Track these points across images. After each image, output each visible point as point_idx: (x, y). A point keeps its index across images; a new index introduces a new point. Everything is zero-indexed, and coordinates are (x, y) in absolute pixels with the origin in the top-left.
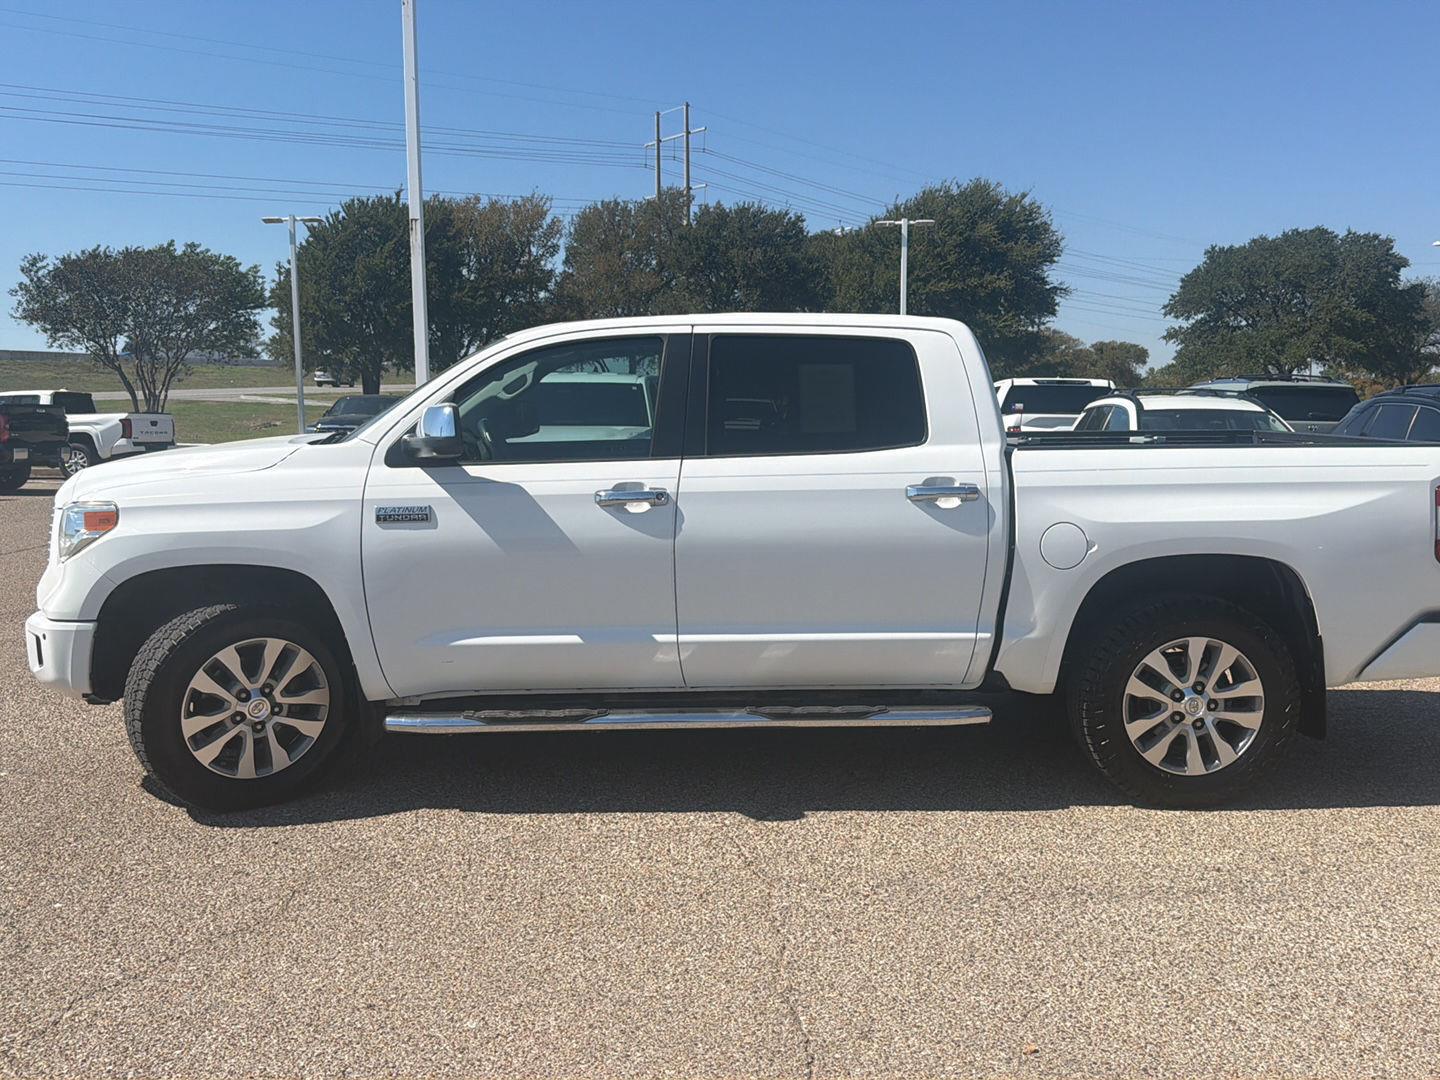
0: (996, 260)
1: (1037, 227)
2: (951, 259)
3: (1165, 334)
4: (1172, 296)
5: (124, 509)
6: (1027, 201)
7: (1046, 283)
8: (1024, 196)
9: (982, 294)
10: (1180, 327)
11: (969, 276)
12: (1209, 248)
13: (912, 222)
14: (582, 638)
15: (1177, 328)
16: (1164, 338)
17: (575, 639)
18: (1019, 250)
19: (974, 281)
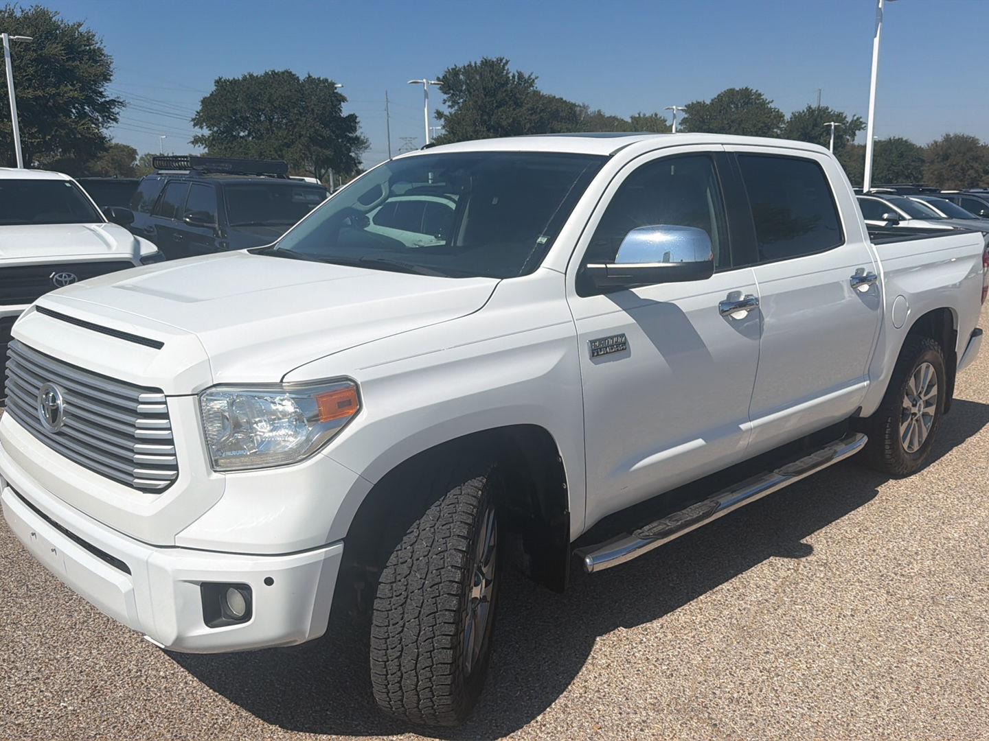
0: (66, 75)
1: (94, 50)
2: (31, 70)
3: (193, 140)
4: (197, 112)
5: (365, 383)
6: (82, 29)
7: (103, 96)
8: (80, 25)
9: (61, 102)
10: (202, 135)
11: (47, 86)
12: (217, 78)
13: (12, 37)
14: (705, 441)
15: (200, 136)
16: (193, 143)
17: (700, 442)
18: (84, 68)
19: (53, 91)
